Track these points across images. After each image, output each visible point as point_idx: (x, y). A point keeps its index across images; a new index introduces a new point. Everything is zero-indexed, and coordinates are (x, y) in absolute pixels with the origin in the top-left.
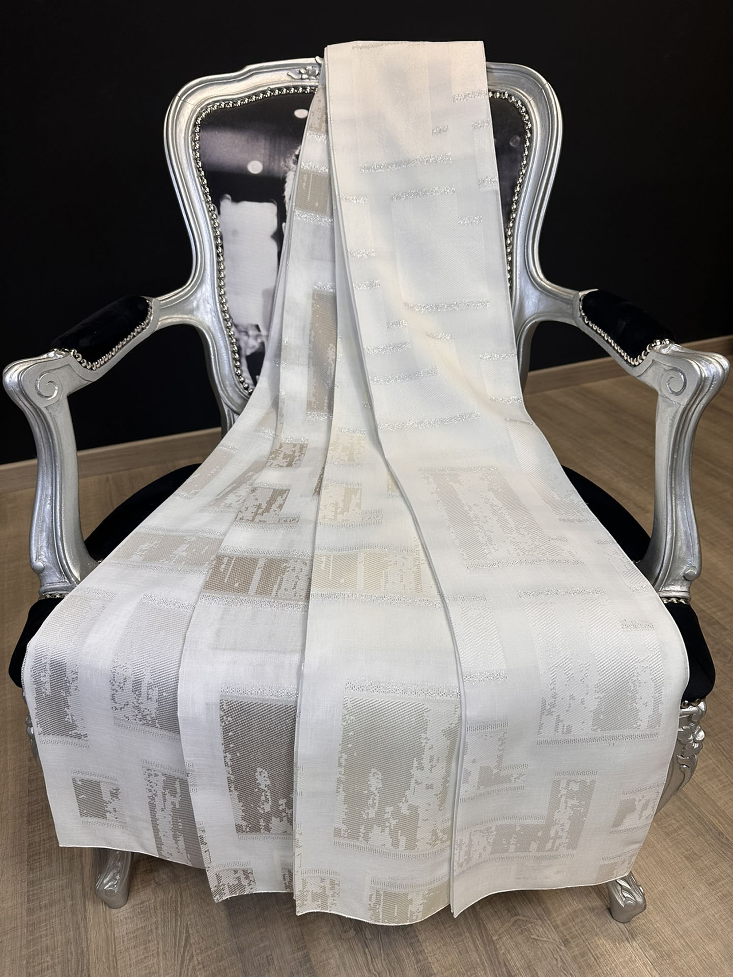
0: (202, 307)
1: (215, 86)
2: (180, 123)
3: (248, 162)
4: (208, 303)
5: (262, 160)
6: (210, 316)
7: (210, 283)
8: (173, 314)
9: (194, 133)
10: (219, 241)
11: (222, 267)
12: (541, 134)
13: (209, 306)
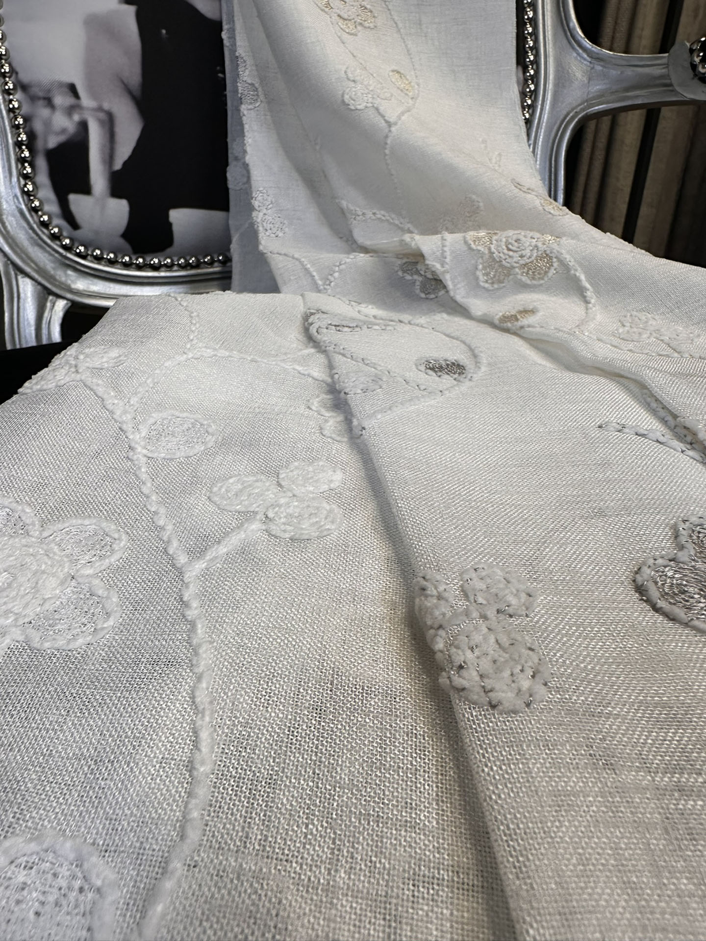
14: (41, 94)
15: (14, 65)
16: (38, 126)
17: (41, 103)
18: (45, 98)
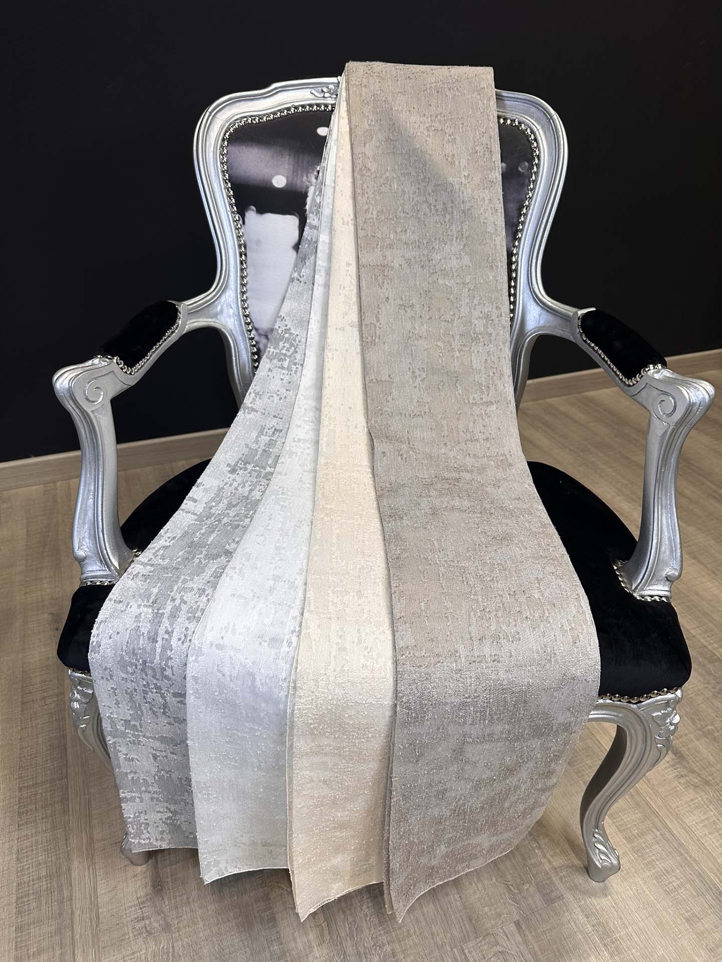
0: (225, 311)
1: (243, 102)
2: (210, 138)
3: (272, 177)
4: (231, 308)
5: (286, 175)
6: (232, 320)
7: (233, 289)
8: (199, 317)
9: (222, 147)
10: (243, 249)
11: (245, 274)
12: (548, 162)
13: (231, 311)
14: (263, 333)
15: (252, 319)
16: (261, 346)
17: (263, 337)
18: (265, 335)
